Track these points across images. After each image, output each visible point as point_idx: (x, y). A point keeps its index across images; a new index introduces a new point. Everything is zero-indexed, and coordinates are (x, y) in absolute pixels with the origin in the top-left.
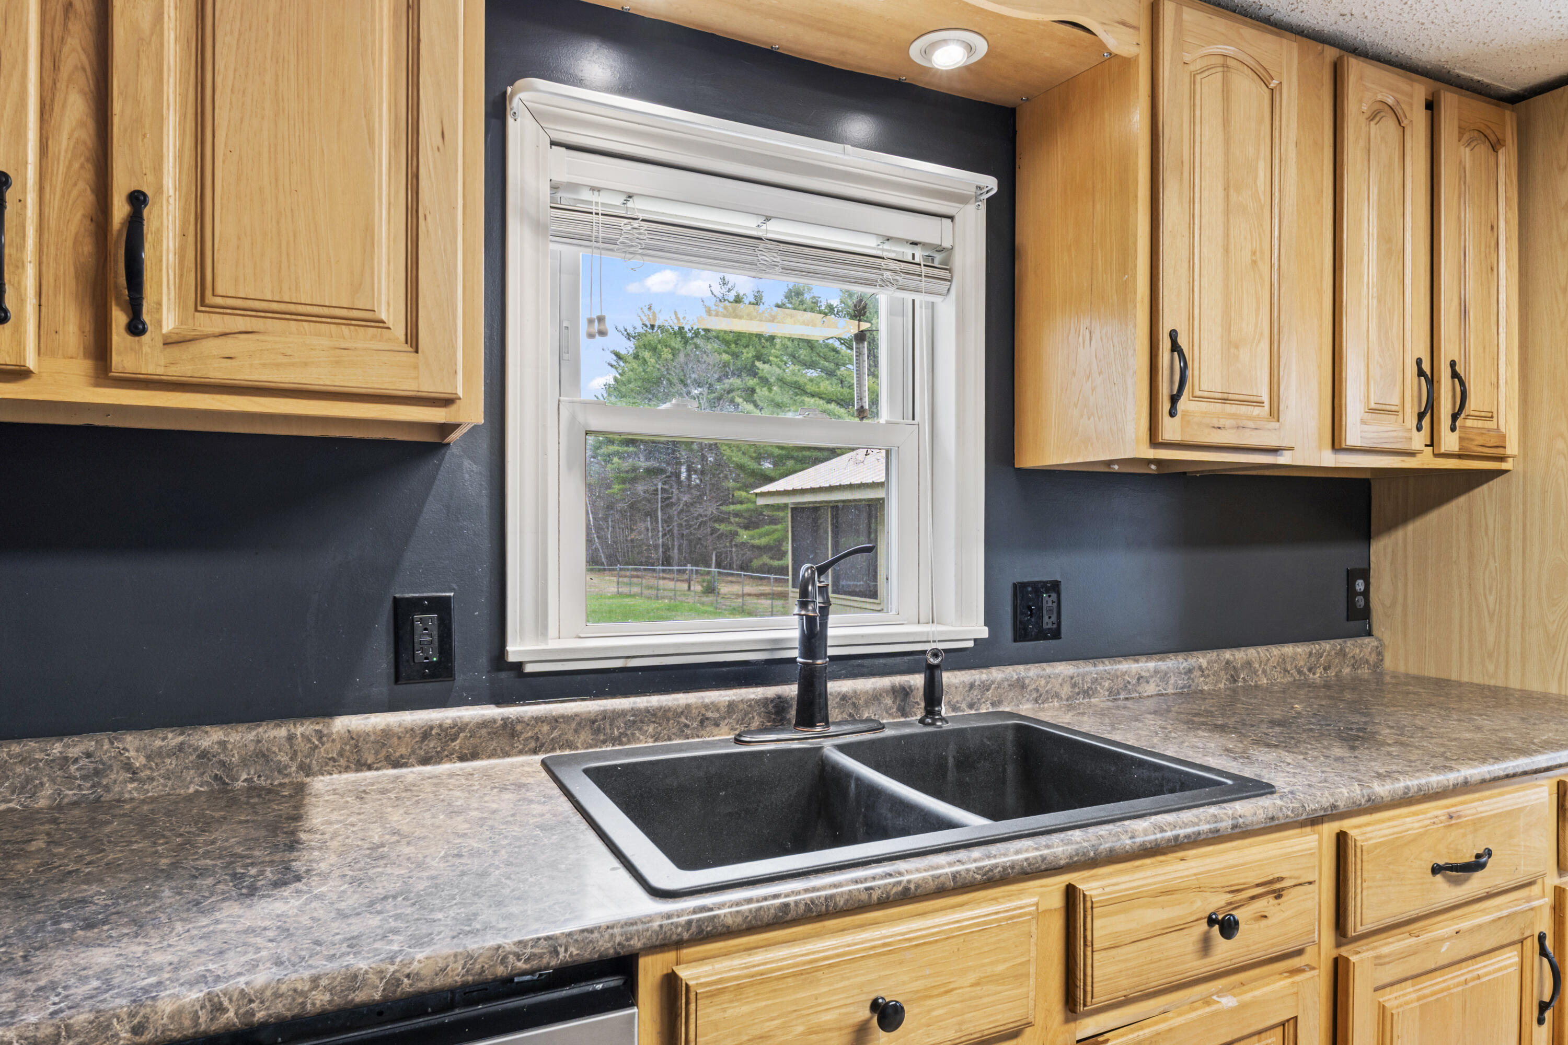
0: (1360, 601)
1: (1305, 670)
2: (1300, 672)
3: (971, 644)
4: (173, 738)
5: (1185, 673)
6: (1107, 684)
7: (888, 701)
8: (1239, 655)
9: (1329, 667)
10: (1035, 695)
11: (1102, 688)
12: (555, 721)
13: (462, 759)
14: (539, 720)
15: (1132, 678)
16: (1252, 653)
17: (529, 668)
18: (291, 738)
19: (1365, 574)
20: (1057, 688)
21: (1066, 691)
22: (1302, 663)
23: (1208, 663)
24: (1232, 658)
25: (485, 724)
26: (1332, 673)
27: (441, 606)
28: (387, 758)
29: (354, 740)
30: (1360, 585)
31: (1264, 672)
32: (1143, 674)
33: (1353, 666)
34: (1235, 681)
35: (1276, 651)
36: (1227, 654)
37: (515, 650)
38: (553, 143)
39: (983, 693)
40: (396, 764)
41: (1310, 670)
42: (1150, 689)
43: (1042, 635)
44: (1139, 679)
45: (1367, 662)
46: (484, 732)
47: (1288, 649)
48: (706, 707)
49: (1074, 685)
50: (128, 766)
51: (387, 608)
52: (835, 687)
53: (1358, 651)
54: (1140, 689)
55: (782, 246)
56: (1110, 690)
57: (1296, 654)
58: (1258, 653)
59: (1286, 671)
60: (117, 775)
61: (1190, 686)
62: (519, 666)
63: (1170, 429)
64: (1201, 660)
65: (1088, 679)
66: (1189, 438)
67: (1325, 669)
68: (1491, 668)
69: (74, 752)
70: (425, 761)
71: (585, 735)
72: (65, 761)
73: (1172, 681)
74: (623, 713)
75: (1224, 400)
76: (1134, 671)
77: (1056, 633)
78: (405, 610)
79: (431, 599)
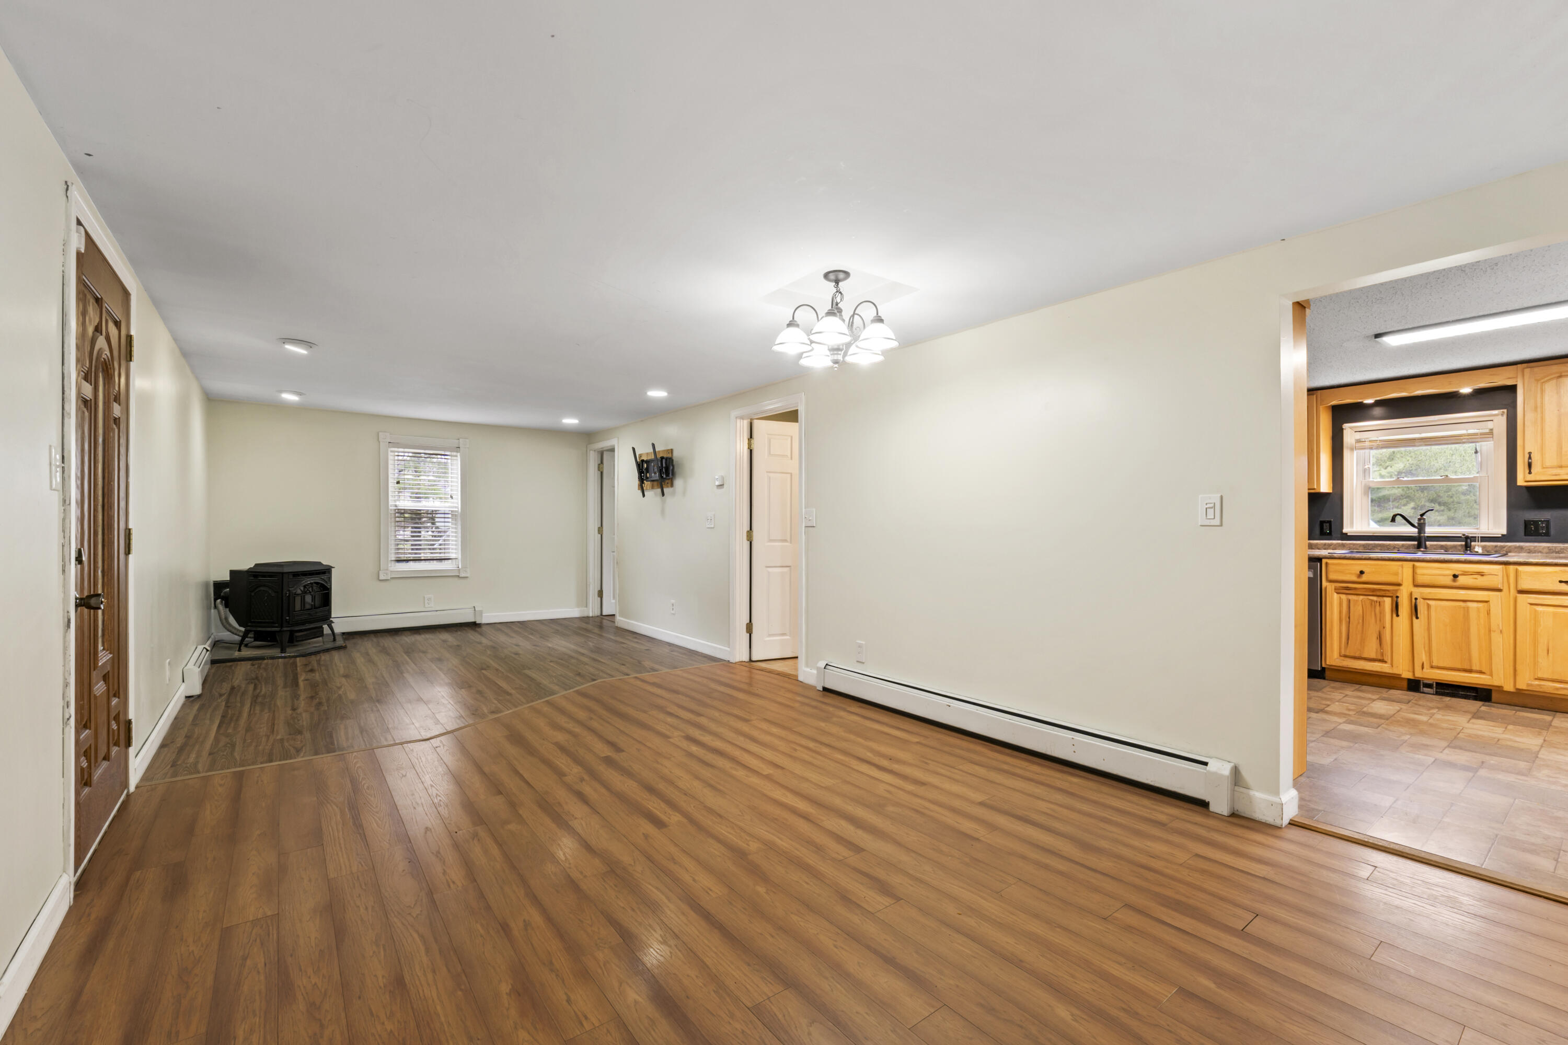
3: (1500, 536)
7: (1460, 548)
10: (1528, 551)
12: (1354, 544)
13: (1333, 549)
14: (1350, 544)
17: (1348, 534)
20: (1541, 549)
25: (1337, 544)
27: (1330, 522)
37: (1345, 531)
38: (1355, 432)
39: (1501, 549)
40: (1319, 549)
43: (1538, 534)
49: (1551, 549)
51: (1319, 523)
52: (1428, 543)
55: (1424, 440)
62: (1346, 534)
63: (1529, 477)
65: (1559, 548)
66: (1538, 479)
70: (1325, 549)
71: (1361, 548)
74: (1372, 544)
75: (1561, 467)
77: (1547, 534)
78: (1322, 523)
79: (1328, 521)
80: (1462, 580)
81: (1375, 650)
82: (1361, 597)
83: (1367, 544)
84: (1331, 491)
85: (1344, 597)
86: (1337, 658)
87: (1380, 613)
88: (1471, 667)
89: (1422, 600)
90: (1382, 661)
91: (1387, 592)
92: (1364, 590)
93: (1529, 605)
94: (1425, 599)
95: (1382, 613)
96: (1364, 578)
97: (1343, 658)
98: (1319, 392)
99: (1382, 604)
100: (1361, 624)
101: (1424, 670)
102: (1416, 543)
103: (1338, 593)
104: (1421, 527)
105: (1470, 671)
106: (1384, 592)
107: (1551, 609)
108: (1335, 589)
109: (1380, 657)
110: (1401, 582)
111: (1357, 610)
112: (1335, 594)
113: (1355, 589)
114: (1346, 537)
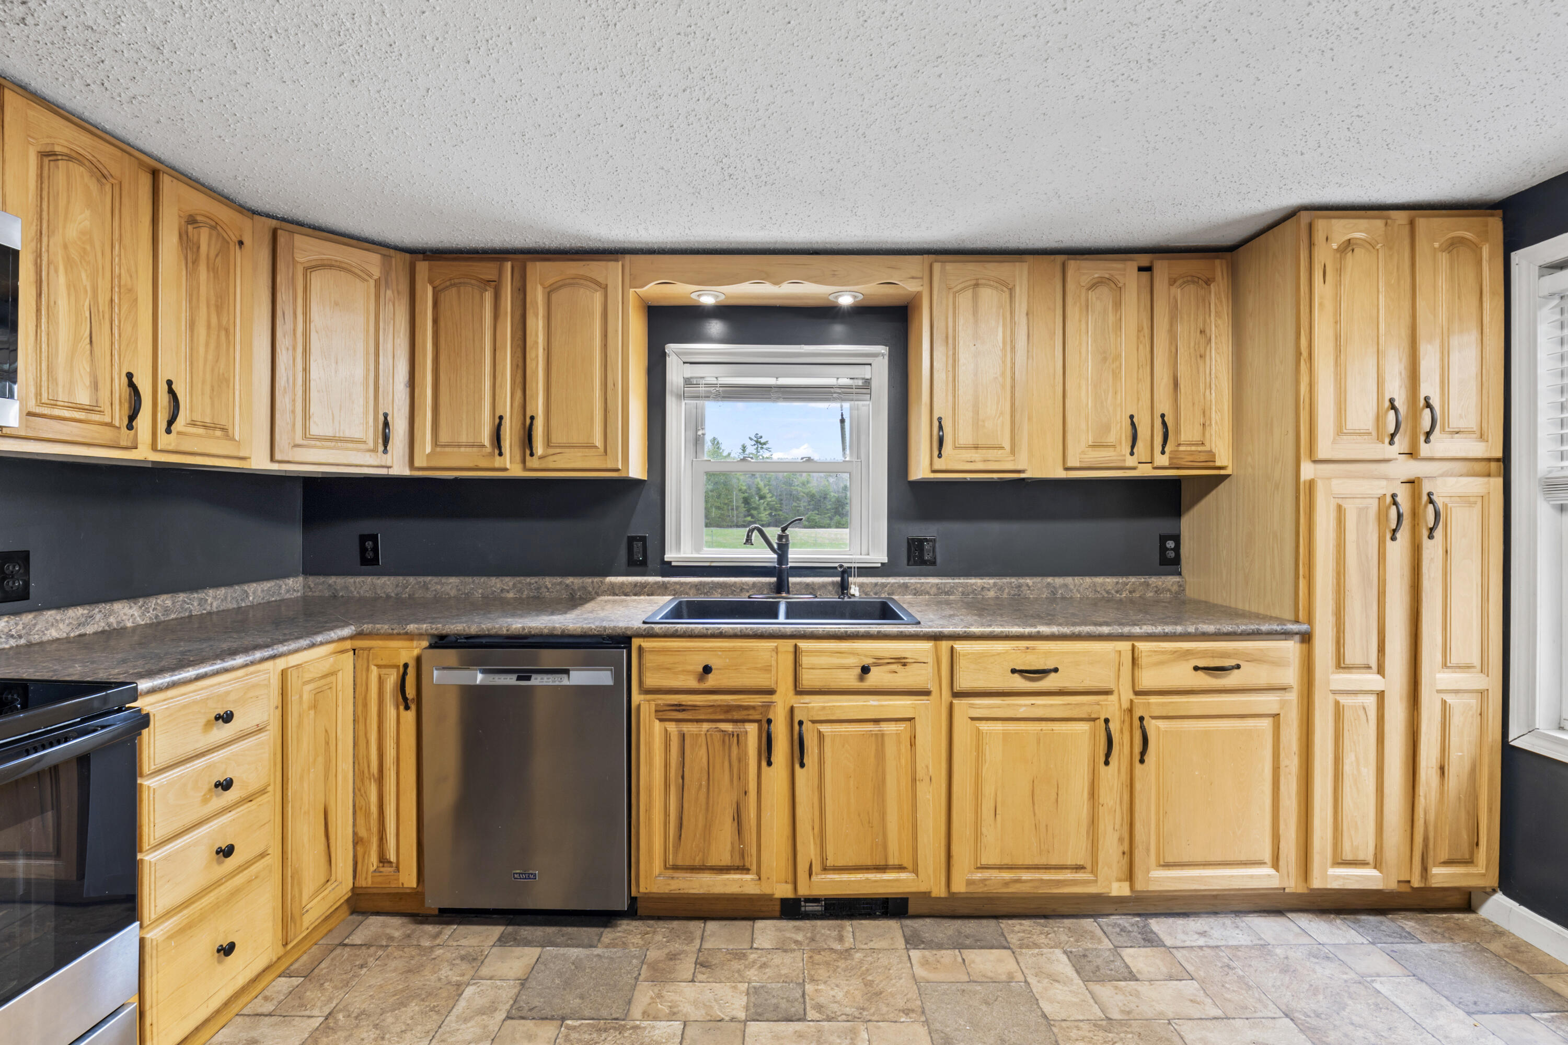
0: (1171, 554)
1: (1113, 592)
2: (1108, 592)
3: (879, 565)
4: (559, 579)
5: (1016, 588)
6: (960, 589)
7: (830, 588)
8: (1058, 581)
9: (1134, 591)
10: (914, 592)
11: (958, 591)
12: (682, 584)
13: (648, 595)
14: (676, 583)
15: (978, 587)
16: (1069, 580)
17: (673, 564)
18: (593, 582)
19: (1177, 539)
20: (928, 589)
21: (934, 590)
22: (1110, 588)
23: (1033, 583)
24: (1052, 582)
25: (656, 583)
26: (1137, 595)
27: (643, 539)
28: (623, 592)
29: (612, 585)
30: (1171, 544)
31: (1078, 591)
32: (986, 586)
33: (1156, 592)
34: (1054, 594)
35: (1088, 580)
36: (1049, 580)
37: (668, 556)
38: (684, 363)
39: (883, 589)
40: (626, 595)
41: (1117, 592)
42: (991, 594)
43: (923, 562)
44: (982, 588)
45: (1169, 590)
46: (656, 586)
47: (1099, 580)
48: (743, 584)
49: (939, 589)
50: (546, 587)
51: (625, 541)
53: (1160, 583)
54: (983, 593)
55: (782, 389)
56: (963, 593)
57: (1105, 582)
58: (1074, 580)
59: (1096, 591)
60: (544, 590)
61: (1019, 595)
62: (670, 563)
63: (939, 464)
64: (1028, 581)
65: (948, 586)
66: (950, 467)
67: (1130, 592)
68: (1225, 595)
69: (533, 581)
70: (635, 595)
71: (693, 591)
72: (530, 584)
73: (1007, 591)
74: (708, 583)
75: (976, 447)
76: (979, 584)
77: (933, 563)
78: (631, 540)
79: (640, 537)
80: (877, 678)
81: (729, 847)
82: (706, 726)
83: (701, 583)
84: (646, 479)
85: (672, 727)
86: (659, 875)
87: (739, 761)
88: (886, 860)
89: (809, 723)
90: (744, 869)
91: (751, 712)
92: (710, 710)
93: (969, 720)
94: (814, 722)
95: (742, 759)
96: (712, 681)
97: (670, 873)
98: (628, 257)
99: (742, 738)
100: (704, 790)
101: (814, 878)
102: (774, 580)
103: (661, 720)
104: (782, 550)
105: (882, 868)
106: (745, 712)
107: (998, 726)
108: (656, 711)
109: (737, 862)
110: (773, 686)
111: (698, 757)
112: (657, 721)
113: (694, 708)
114: (669, 569)
